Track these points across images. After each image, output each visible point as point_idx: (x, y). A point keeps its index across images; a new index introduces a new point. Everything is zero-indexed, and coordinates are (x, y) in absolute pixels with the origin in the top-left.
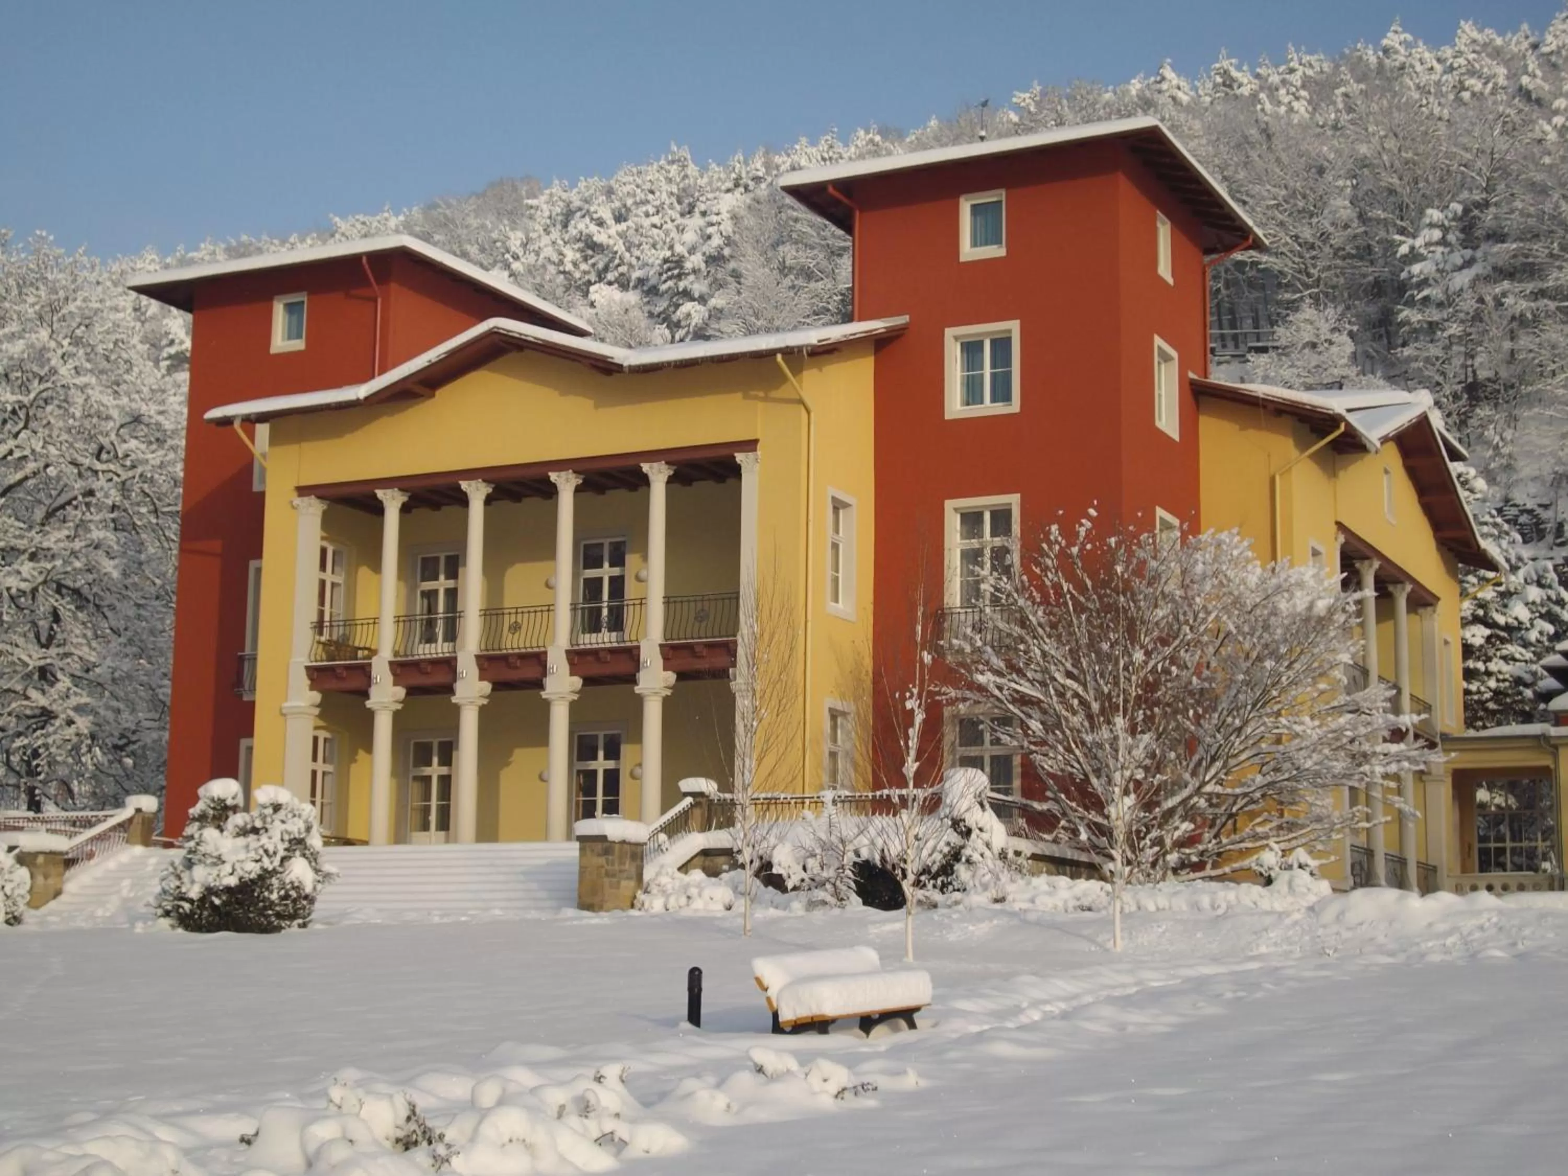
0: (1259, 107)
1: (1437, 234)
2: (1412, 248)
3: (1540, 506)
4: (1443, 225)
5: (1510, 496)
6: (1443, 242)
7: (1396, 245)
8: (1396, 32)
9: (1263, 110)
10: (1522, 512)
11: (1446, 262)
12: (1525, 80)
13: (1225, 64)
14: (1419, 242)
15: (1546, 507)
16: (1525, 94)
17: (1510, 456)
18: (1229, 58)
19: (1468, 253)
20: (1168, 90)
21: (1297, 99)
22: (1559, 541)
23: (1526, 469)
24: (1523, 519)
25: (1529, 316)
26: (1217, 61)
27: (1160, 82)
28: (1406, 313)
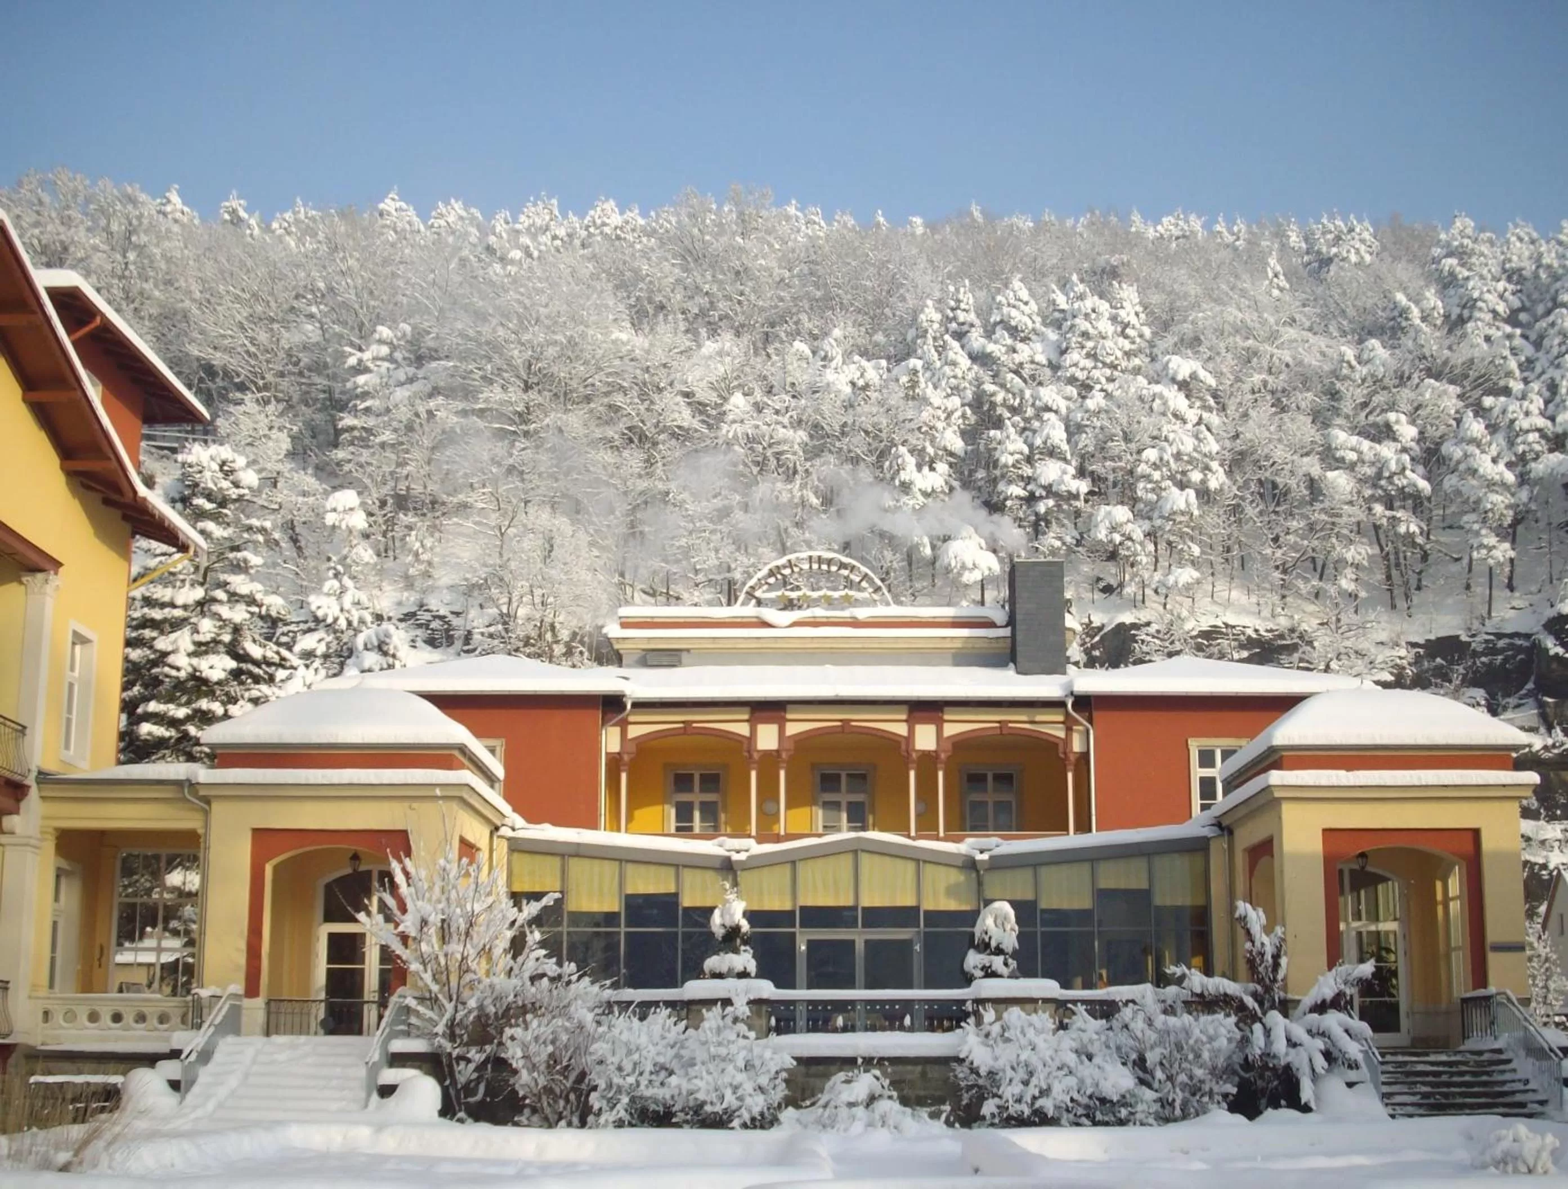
0: (248, 232)
1: (385, 350)
2: (360, 361)
3: (452, 613)
4: (391, 343)
5: (425, 601)
6: (390, 359)
7: (344, 356)
8: (393, 199)
9: (251, 235)
10: (435, 617)
11: (390, 377)
12: (492, 239)
13: (235, 204)
14: (367, 356)
15: (457, 614)
16: (489, 249)
17: (430, 563)
18: (239, 198)
19: (411, 371)
20: (172, 212)
21: (289, 233)
22: (466, 648)
23: (445, 578)
24: (435, 624)
25: (458, 430)
26: (227, 200)
27: (164, 205)
28: (348, 420)
